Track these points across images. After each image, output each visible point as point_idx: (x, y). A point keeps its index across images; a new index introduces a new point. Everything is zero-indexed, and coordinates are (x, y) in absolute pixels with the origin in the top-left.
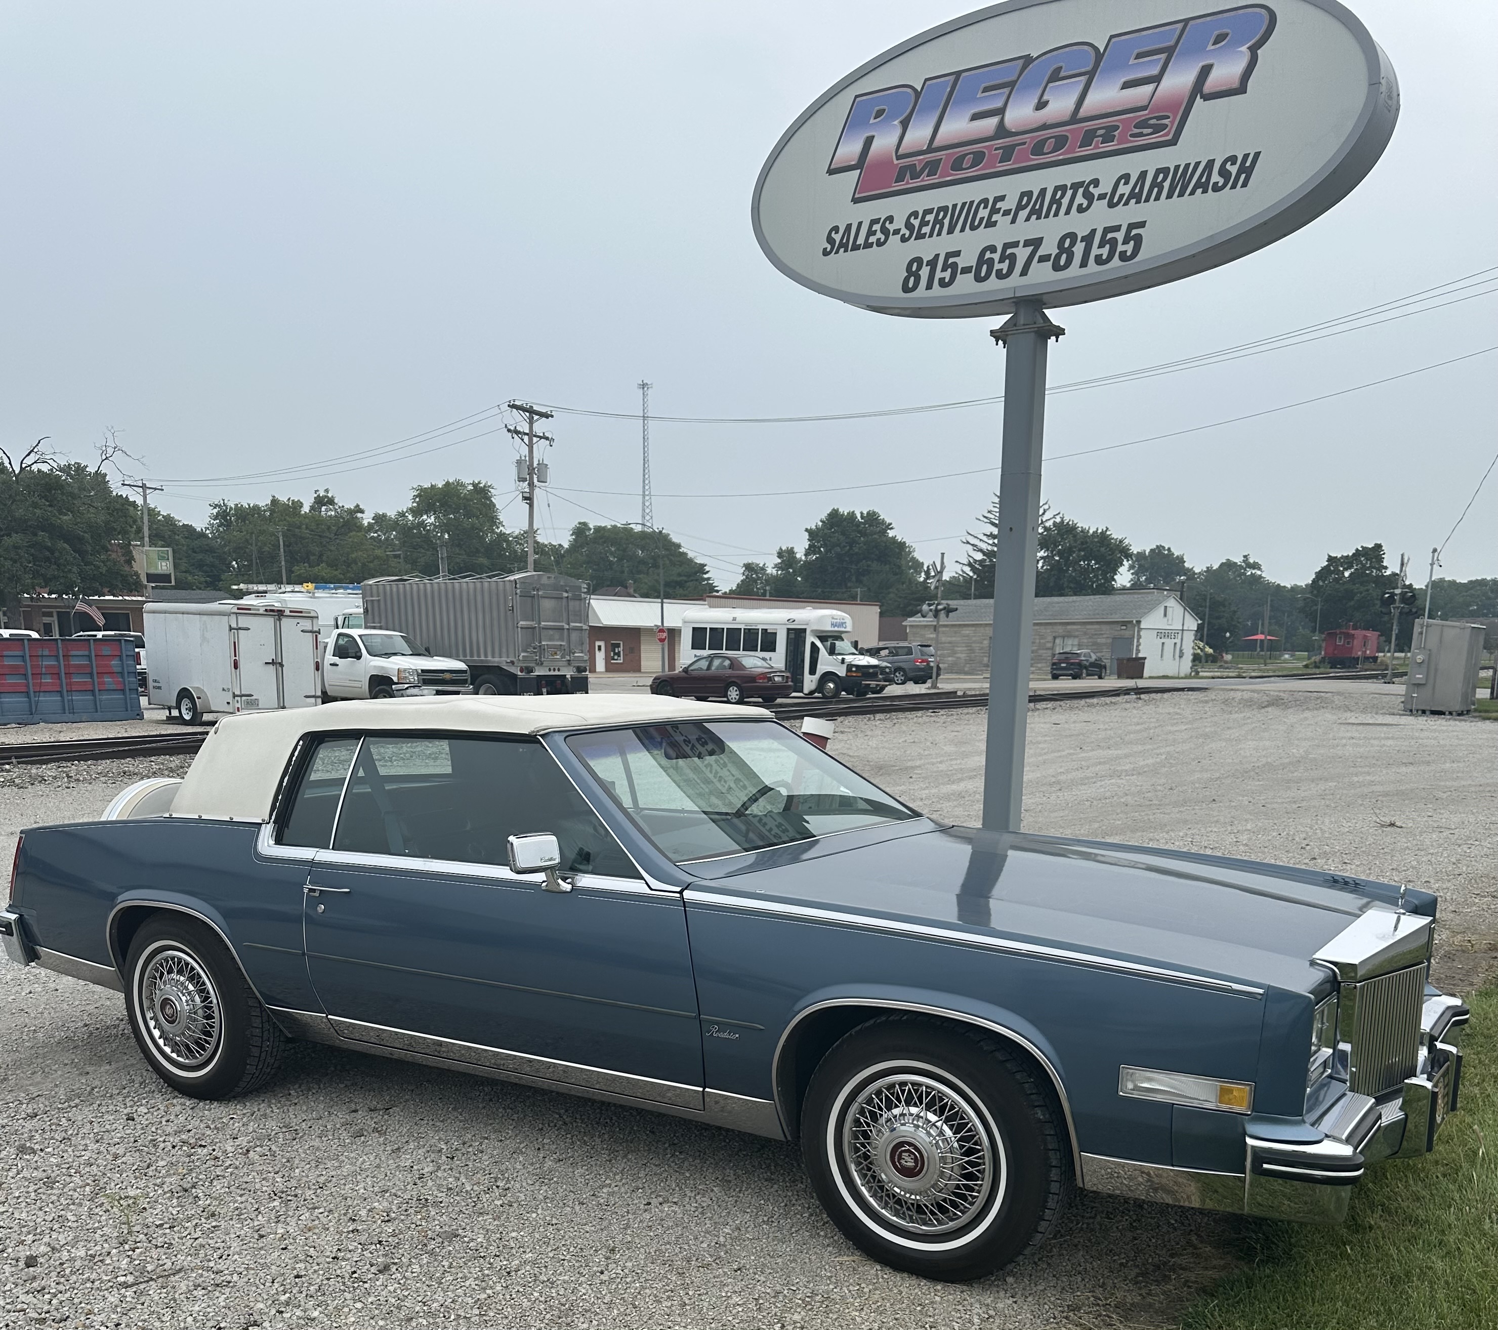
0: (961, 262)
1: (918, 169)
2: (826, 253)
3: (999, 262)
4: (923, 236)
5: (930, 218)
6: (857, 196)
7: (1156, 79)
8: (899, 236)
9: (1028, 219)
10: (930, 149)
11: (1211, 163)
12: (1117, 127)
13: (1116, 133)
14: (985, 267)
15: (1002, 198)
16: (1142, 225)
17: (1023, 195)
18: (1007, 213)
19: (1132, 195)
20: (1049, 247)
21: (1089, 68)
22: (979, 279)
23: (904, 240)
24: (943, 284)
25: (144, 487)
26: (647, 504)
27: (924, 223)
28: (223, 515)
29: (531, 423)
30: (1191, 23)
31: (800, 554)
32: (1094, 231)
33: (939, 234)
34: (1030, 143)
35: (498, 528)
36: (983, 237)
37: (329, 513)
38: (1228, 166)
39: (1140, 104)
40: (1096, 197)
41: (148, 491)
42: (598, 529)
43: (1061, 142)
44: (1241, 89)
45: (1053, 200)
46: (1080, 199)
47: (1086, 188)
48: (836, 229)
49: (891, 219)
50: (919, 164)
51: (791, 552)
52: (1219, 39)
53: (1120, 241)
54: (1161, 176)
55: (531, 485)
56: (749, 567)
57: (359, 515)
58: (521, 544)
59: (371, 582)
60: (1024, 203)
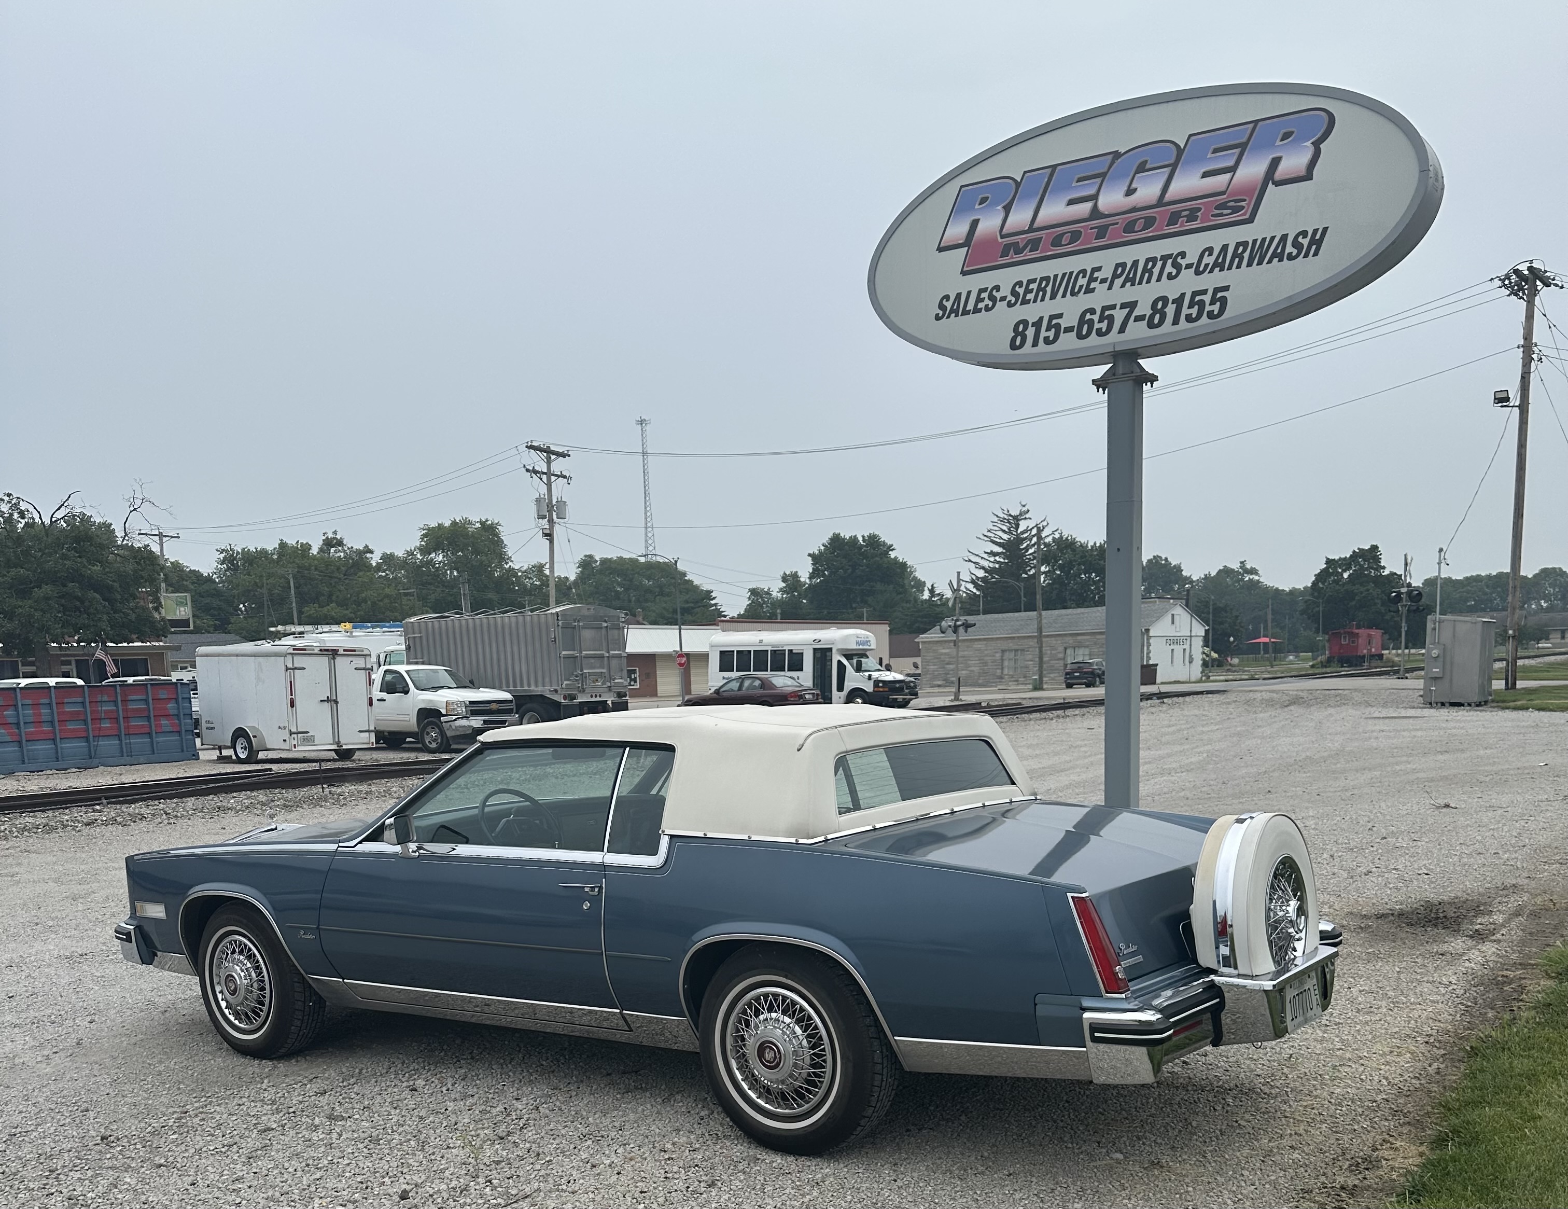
0: (1064, 323)
1: (1021, 246)
2: (938, 318)
3: (1099, 322)
4: (1028, 302)
5: (1034, 286)
6: (965, 269)
7: (1233, 169)
8: (1006, 302)
9: (1123, 286)
10: (1031, 229)
11: (1284, 238)
12: (1201, 209)
13: (1199, 214)
14: (1086, 327)
15: (1099, 269)
16: (1226, 288)
17: (1117, 266)
18: (1103, 281)
19: (1216, 264)
20: (1144, 309)
21: (1172, 161)
22: (1080, 336)
23: (1010, 305)
24: (1047, 341)
25: (160, 535)
26: (650, 535)
27: (1028, 291)
28: (230, 559)
29: (549, 462)
30: (1260, 123)
31: (804, 577)
32: (1183, 295)
33: (1042, 300)
34: (1122, 223)
35: (506, 563)
36: (1084, 302)
37: (338, 555)
38: (1300, 239)
39: (1218, 190)
40: (1184, 266)
41: (165, 539)
42: (604, 561)
43: (1149, 222)
44: (1308, 176)
45: (1145, 270)
46: (1169, 268)
47: (1175, 260)
48: (947, 297)
49: (997, 288)
50: (1022, 242)
51: (795, 576)
52: (1286, 136)
53: (1207, 302)
54: (1241, 248)
55: (551, 521)
56: (754, 592)
57: (368, 555)
58: (530, 578)
59: (413, 619)
60: (1119, 272)
